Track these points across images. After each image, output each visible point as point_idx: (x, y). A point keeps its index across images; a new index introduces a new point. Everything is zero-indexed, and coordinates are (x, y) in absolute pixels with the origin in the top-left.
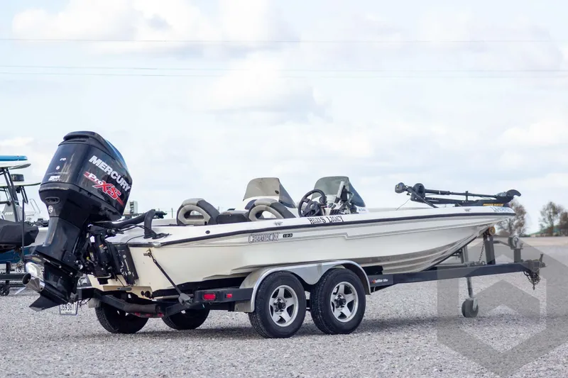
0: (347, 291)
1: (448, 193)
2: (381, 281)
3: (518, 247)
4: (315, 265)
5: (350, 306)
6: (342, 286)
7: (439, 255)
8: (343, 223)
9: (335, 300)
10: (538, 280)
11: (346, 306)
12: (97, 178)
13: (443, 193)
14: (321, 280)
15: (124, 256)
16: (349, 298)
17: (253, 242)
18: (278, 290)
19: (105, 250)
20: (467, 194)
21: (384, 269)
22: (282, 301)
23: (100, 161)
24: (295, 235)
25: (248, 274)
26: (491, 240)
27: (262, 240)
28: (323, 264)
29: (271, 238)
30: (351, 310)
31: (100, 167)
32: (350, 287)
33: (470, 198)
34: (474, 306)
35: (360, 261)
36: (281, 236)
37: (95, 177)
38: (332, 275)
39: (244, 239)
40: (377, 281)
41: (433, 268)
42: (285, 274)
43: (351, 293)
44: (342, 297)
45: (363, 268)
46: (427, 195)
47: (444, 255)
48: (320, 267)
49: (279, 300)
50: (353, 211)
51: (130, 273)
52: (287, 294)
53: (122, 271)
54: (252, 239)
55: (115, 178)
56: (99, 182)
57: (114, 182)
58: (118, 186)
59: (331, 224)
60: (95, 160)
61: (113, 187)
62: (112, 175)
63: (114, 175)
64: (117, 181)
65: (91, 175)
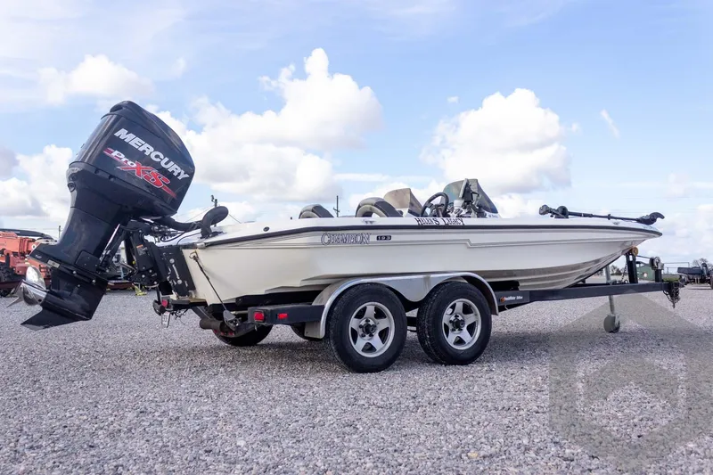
0: (467, 310)
2: (514, 298)
3: (659, 268)
4: (421, 276)
5: (471, 329)
6: (459, 304)
7: (582, 271)
8: (464, 227)
9: (451, 322)
10: (678, 299)
11: (465, 329)
12: (126, 157)
13: (585, 215)
14: (429, 295)
15: (172, 261)
16: (470, 319)
17: (329, 243)
18: (365, 309)
19: (146, 251)
20: (609, 217)
21: (520, 284)
22: (371, 323)
23: (132, 136)
24: (395, 238)
25: (326, 286)
26: (634, 259)
27: (344, 241)
28: (432, 276)
29: (359, 239)
30: (471, 335)
31: (132, 143)
32: (470, 306)
34: (616, 322)
35: (485, 274)
36: (373, 238)
37: (122, 156)
38: (446, 291)
39: (316, 238)
40: (506, 299)
41: (576, 285)
42: (375, 287)
43: (472, 312)
44: (460, 318)
45: (489, 283)
47: (587, 273)
48: (427, 280)
49: (367, 321)
50: (480, 214)
51: (180, 282)
52: (379, 314)
53: (170, 279)
54: (326, 239)
55: (158, 160)
56: (129, 163)
57: (157, 165)
58: (164, 172)
59: (446, 227)
60: (122, 134)
61: (155, 171)
62: (153, 157)
63: (157, 156)
64: (163, 164)
65: (115, 153)
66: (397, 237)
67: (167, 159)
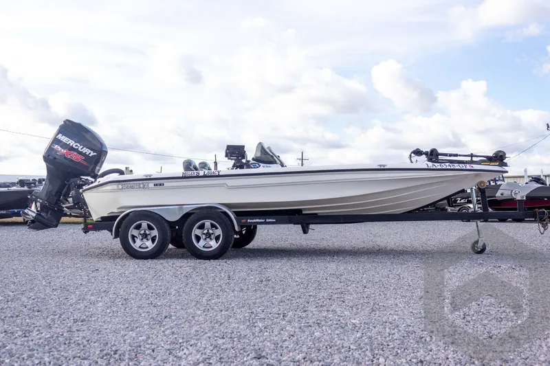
0: (213, 227)
1: (456, 155)
2: (262, 221)
4: (177, 206)
5: (218, 238)
6: (207, 223)
12: (61, 147)
13: (451, 155)
16: (216, 233)
18: (140, 224)
20: (472, 156)
23: (64, 137)
27: (132, 188)
28: (185, 206)
30: (216, 242)
31: (64, 141)
32: (215, 224)
33: (474, 159)
36: (151, 185)
37: (59, 147)
40: (251, 221)
46: (440, 157)
48: (177, 209)
49: (145, 231)
52: (150, 228)
56: (63, 150)
57: (76, 150)
58: (81, 153)
59: (205, 176)
60: (60, 137)
61: (76, 153)
62: (74, 146)
63: (76, 146)
64: (80, 149)
65: (56, 146)
66: (167, 184)
67: (82, 147)
